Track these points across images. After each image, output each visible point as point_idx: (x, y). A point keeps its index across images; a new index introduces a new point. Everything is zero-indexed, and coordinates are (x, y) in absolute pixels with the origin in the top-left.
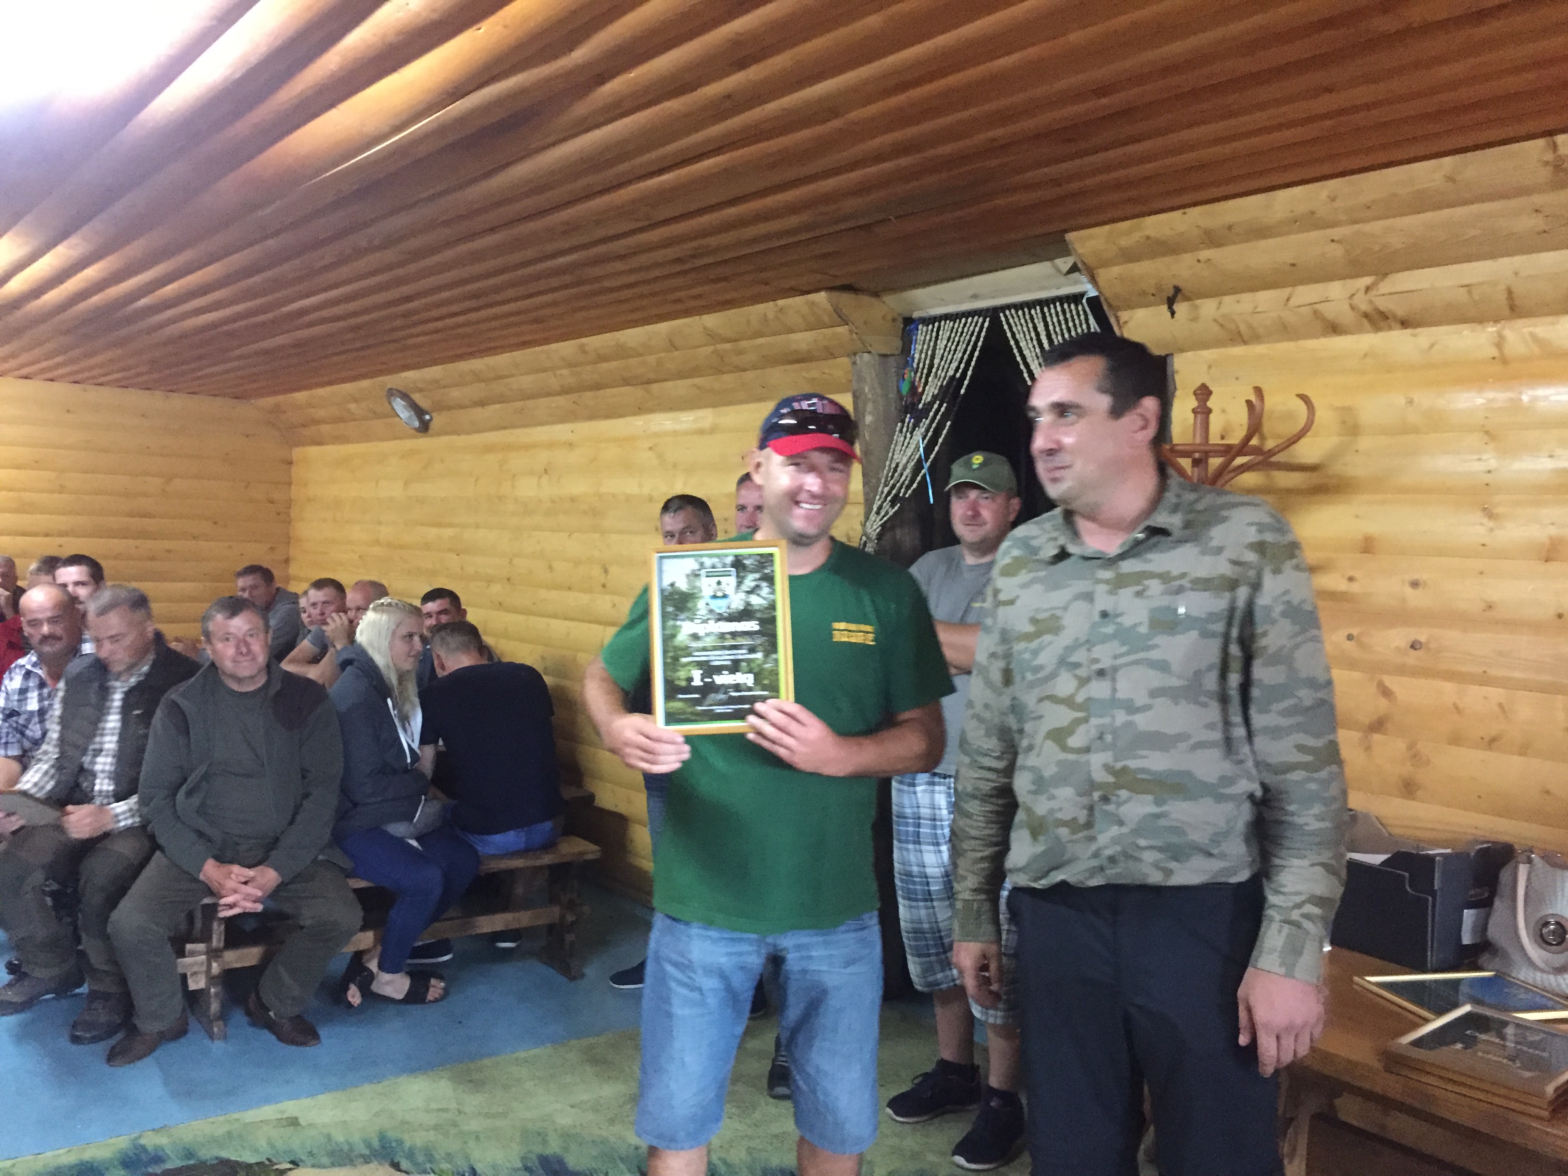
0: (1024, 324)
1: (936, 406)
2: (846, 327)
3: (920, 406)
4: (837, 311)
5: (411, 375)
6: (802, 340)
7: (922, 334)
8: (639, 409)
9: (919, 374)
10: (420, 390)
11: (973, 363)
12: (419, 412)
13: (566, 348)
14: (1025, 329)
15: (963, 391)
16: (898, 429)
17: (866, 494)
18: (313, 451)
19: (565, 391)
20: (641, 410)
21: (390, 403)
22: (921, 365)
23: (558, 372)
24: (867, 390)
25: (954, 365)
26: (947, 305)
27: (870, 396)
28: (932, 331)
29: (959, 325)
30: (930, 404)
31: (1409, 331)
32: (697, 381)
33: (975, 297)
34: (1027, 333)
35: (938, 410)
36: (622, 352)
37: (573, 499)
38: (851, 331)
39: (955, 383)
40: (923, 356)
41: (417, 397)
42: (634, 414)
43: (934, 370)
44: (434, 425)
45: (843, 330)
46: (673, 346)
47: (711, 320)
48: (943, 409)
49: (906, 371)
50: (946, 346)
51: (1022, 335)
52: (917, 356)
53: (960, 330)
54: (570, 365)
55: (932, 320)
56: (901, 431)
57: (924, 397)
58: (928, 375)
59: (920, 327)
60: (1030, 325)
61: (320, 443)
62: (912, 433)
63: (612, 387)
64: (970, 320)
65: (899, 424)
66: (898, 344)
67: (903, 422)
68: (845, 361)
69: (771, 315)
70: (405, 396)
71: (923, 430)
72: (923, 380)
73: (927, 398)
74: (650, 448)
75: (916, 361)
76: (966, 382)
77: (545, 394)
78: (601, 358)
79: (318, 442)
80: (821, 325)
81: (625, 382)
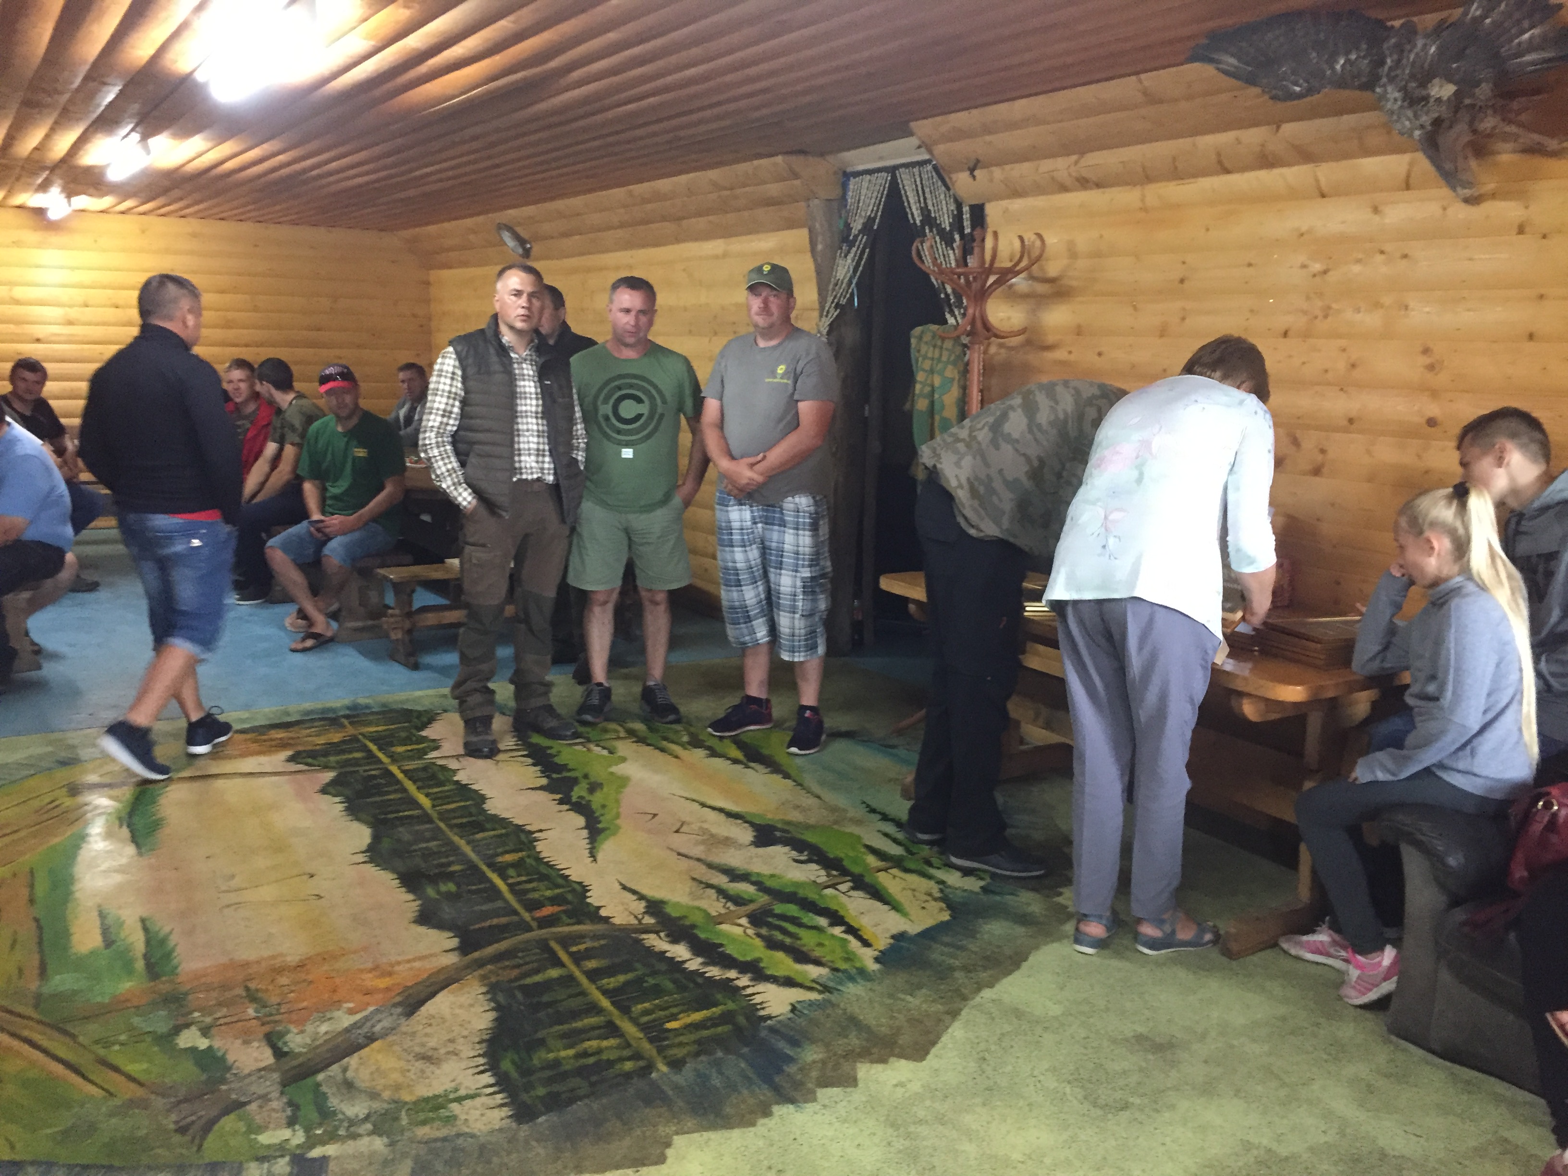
0: (909, 179)
1: (860, 237)
2: (798, 180)
3: (850, 238)
4: (792, 169)
5: (512, 212)
6: (774, 189)
7: (853, 183)
8: (676, 239)
9: (851, 214)
10: (520, 224)
11: (881, 208)
12: (522, 241)
13: (619, 193)
14: (910, 182)
15: (876, 226)
16: (838, 254)
17: (820, 303)
18: (445, 273)
19: (622, 225)
20: (678, 240)
21: (500, 236)
23: (616, 211)
24: (818, 226)
25: (871, 207)
26: (867, 163)
27: (819, 230)
28: (857, 181)
29: (871, 178)
30: (856, 236)
31: (1101, 190)
32: (711, 218)
33: (881, 158)
35: (862, 240)
36: (658, 197)
38: (802, 183)
39: (870, 220)
40: (853, 200)
41: (519, 230)
42: (672, 243)
43: (859, 211)
44: (534, 253)
45: (797, 182)
46: (692, 192)
47: (713, 174)
48: (864, 239)
49: (843, 212)
50: (866, 194)
51: (909, 188)
52: (849, 201)
53: (874, 182)
54: (624, 206)
55: (858, 174)
56: (840, 256)
58: (855, 215)
59: (852, 178)
60: (912, 179)
61: (450, 268)
62: (847, 257)
63: (655, 223)
64: (879, 174)
65: (839, 250)
66: (838, 191)
67: (841, 249)
68: (803, 204)
70: (510, 229)
71: (853, 255)
72: (853, 218)
73: (854, 232)
74: (684, 270)
75: (849, 204)
76: (877, 221)
77: (610, 228)
78: (645, 201)
79: (448, 266)
80: (784, 179)
81: (664, 219)
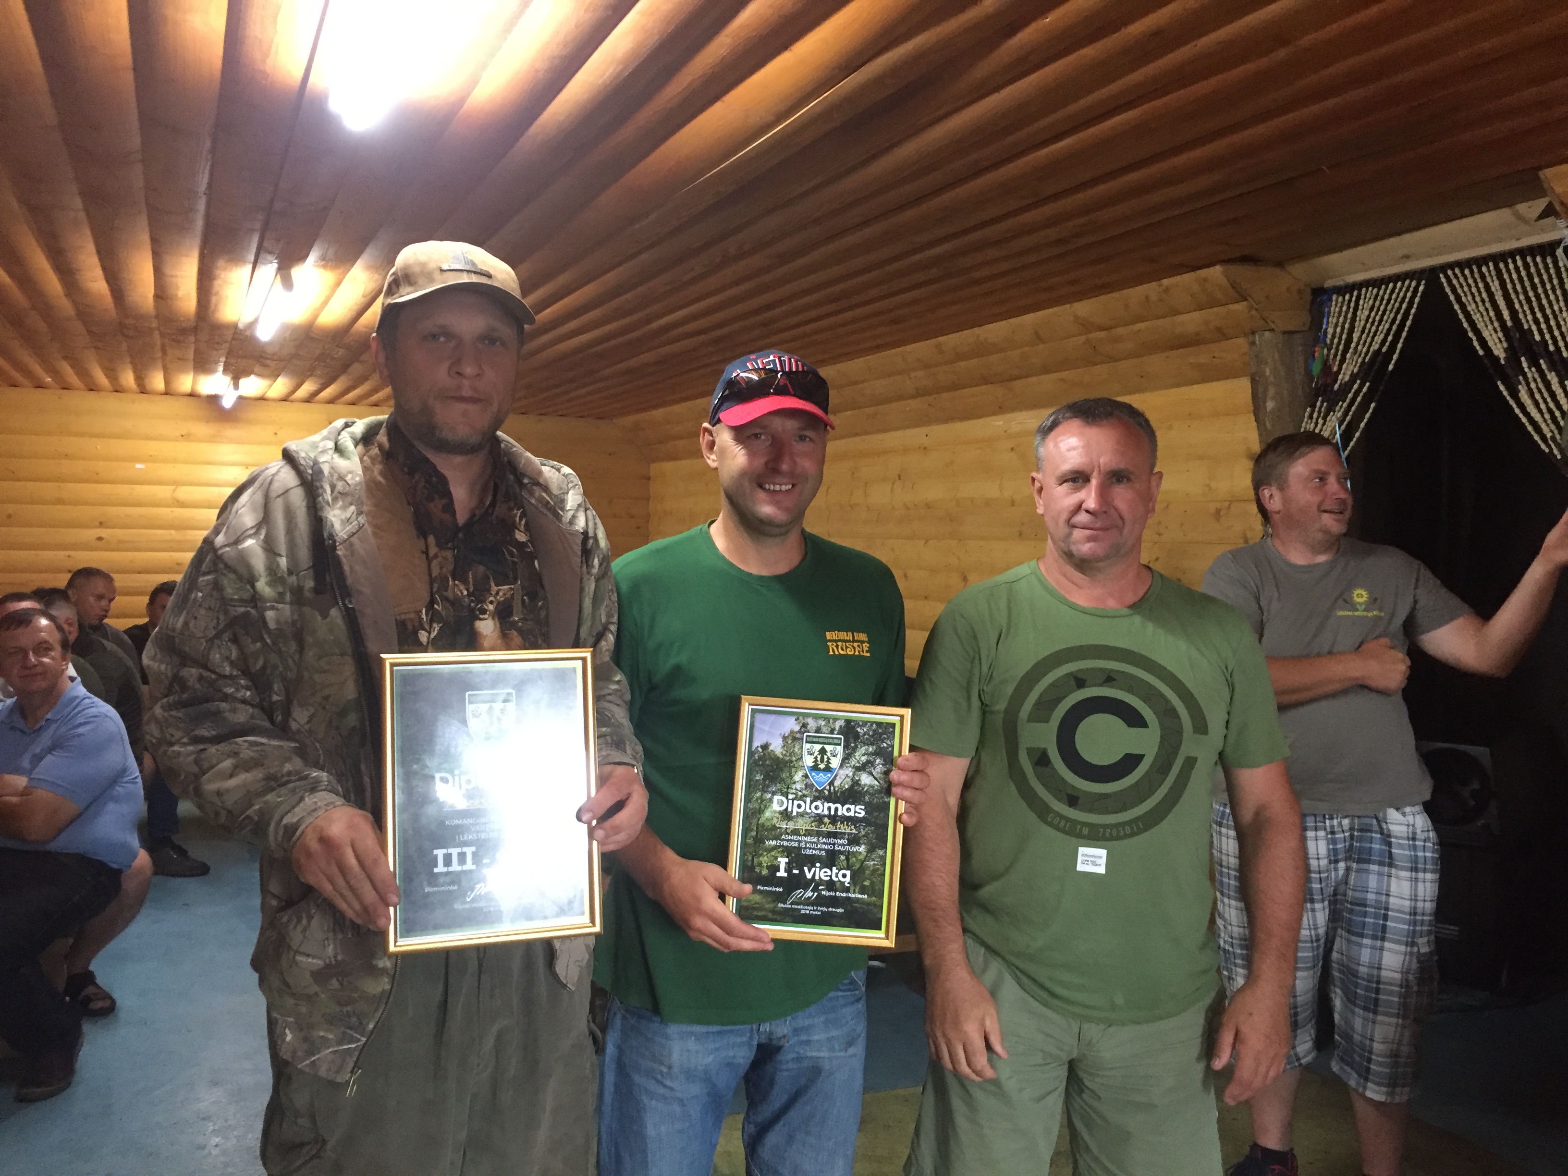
0: (1473, 285)
1: (1356, 386)
2: (1245, 303)
3: (1336, 387)
4: (1234, 286)
6: (1190, 322)
7: (1336, 304)
8: (1000, 408)
9: (1333, 351)
11: (1404, 334)
13: (923, 348)
14: (1474, 290)
15: (1391, 367)
16: (1307, 414)
18: (668, 466)
19: (919, 394)
20: (1001, 409)
22: (1336, 341)
23: (913, 374)
24: (1268, 373)
25: (1379, 338)
26: (1371, 269)
27: (1272, 379)
28: (1350, 301)
29: (1385, 292)
30: (1349, 384)
33: (1407, 257)
34: (1476, 294)
35: (1359, 390)
36: (982, 350)
37: (928, 506)
38: (1251, 308)
39: (1380, 358)
40: (1339, 330)
42: (994, 414)
43: (1353, 345)
45: (1241, 307)
46: (1039, 338)
47: (1083, 308)
48: (1365, 389)
49: (1316, 349)
50: (1369, 317)
51: (1470, 298)
52: (1330, 331)
53: (1386, 297)
54: (927, 366)
55: (1349, 288)
56: (1311, 417)
57: (1340, 377)
58: (1345, 351)
59: (1334, 297)
60: (1481, 285)
61: (675, 459)
62: (1325, 419)
63: (971, 386)
64: (1399, 284)
65: (1309, 409)
66: (1306, 318)
67: (1313, 407)
68: (1241, 342)
69: (1154, 297)
71: (1339, 414)
72: (1338, 358)
73: (1344, 376)
74: (1012, 449)
75: (1329, 336)
76: (1395, 357)
77: (900, 398)
78: (960, 357)
79: (674, 458)
80: (1214, 303)
81: (985, 380)
